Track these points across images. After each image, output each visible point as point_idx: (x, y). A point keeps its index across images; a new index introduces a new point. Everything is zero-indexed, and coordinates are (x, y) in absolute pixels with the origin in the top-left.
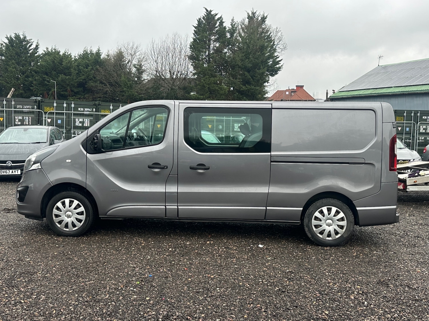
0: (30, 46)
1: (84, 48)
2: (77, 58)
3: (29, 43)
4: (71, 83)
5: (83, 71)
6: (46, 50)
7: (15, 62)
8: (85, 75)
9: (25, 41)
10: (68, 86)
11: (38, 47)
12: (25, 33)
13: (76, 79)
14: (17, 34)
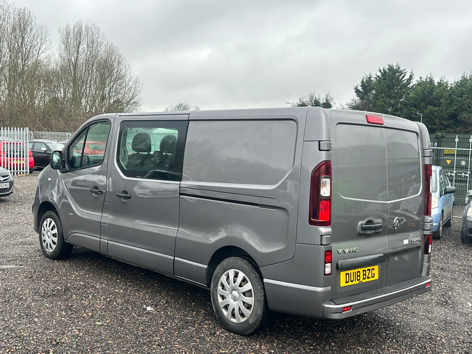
0: (403, 77)
1: (463, 74)
2: (453, 86)
3: (402, 74)
4: (440, 115)
5: (456, 100)
6: (420, 79)
7: (385, 96)
8: (458, 105)
9: (398, 71)
10: (437, 119)
11: (413, 77)
12: (398, 63)
13: (446, 110)
14: (391, 66)
